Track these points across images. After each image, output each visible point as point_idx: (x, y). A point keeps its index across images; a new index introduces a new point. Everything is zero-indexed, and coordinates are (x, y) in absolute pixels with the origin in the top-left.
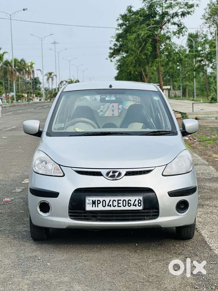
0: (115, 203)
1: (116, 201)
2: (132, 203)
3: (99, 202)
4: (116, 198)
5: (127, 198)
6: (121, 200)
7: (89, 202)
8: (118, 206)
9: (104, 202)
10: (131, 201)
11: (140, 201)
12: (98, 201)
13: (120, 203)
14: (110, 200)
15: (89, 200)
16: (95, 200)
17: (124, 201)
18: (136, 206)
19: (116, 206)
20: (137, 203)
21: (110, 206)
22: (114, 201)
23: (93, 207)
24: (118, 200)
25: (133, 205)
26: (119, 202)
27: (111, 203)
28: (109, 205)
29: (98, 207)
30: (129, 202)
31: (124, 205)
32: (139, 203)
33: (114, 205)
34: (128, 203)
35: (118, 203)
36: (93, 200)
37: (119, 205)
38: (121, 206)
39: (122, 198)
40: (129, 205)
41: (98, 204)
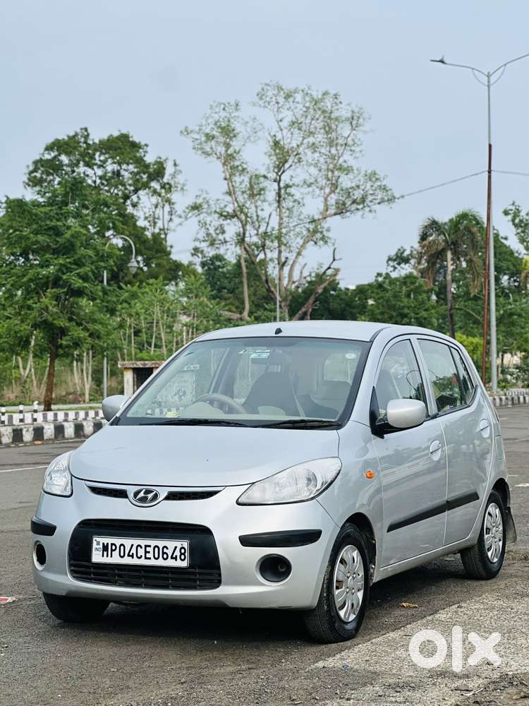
0: (141, 552)
1: (141, 547)
2: (170, 552)
3: (114, 548)
4: (143, 542)
5: (161, 543)
6: (150, 546)
7: (98, 547)
8: (146, 558)
9: (122, 547)
10: (167, 548)
11: (183, 551)
12: (112, 544)
13: (149, 552)
14: (132, 545)
15: (98, 543)
16: (108, 544)
17: (156, 549)
18: (176, 558)
19: (141, 556)
20: (177, 553)
21: (132, 556)
22: (139, 548)
23: (103, 556)
24: (146, 546)
25: (172, 558)
26: (148, 549)
27: (133, 551)
28: (131, 554)
29: (111, 556)
30: (165, 550)
31: (156, 556)
32: (181, 554)
33: (139, 556)
34: (163, 553)
35: (146, 552)
36: (103, 544)
37: (148, 555)
38: (150, 558)
39: (153, 543)
40: (165, 556)
41: (112, 550)
